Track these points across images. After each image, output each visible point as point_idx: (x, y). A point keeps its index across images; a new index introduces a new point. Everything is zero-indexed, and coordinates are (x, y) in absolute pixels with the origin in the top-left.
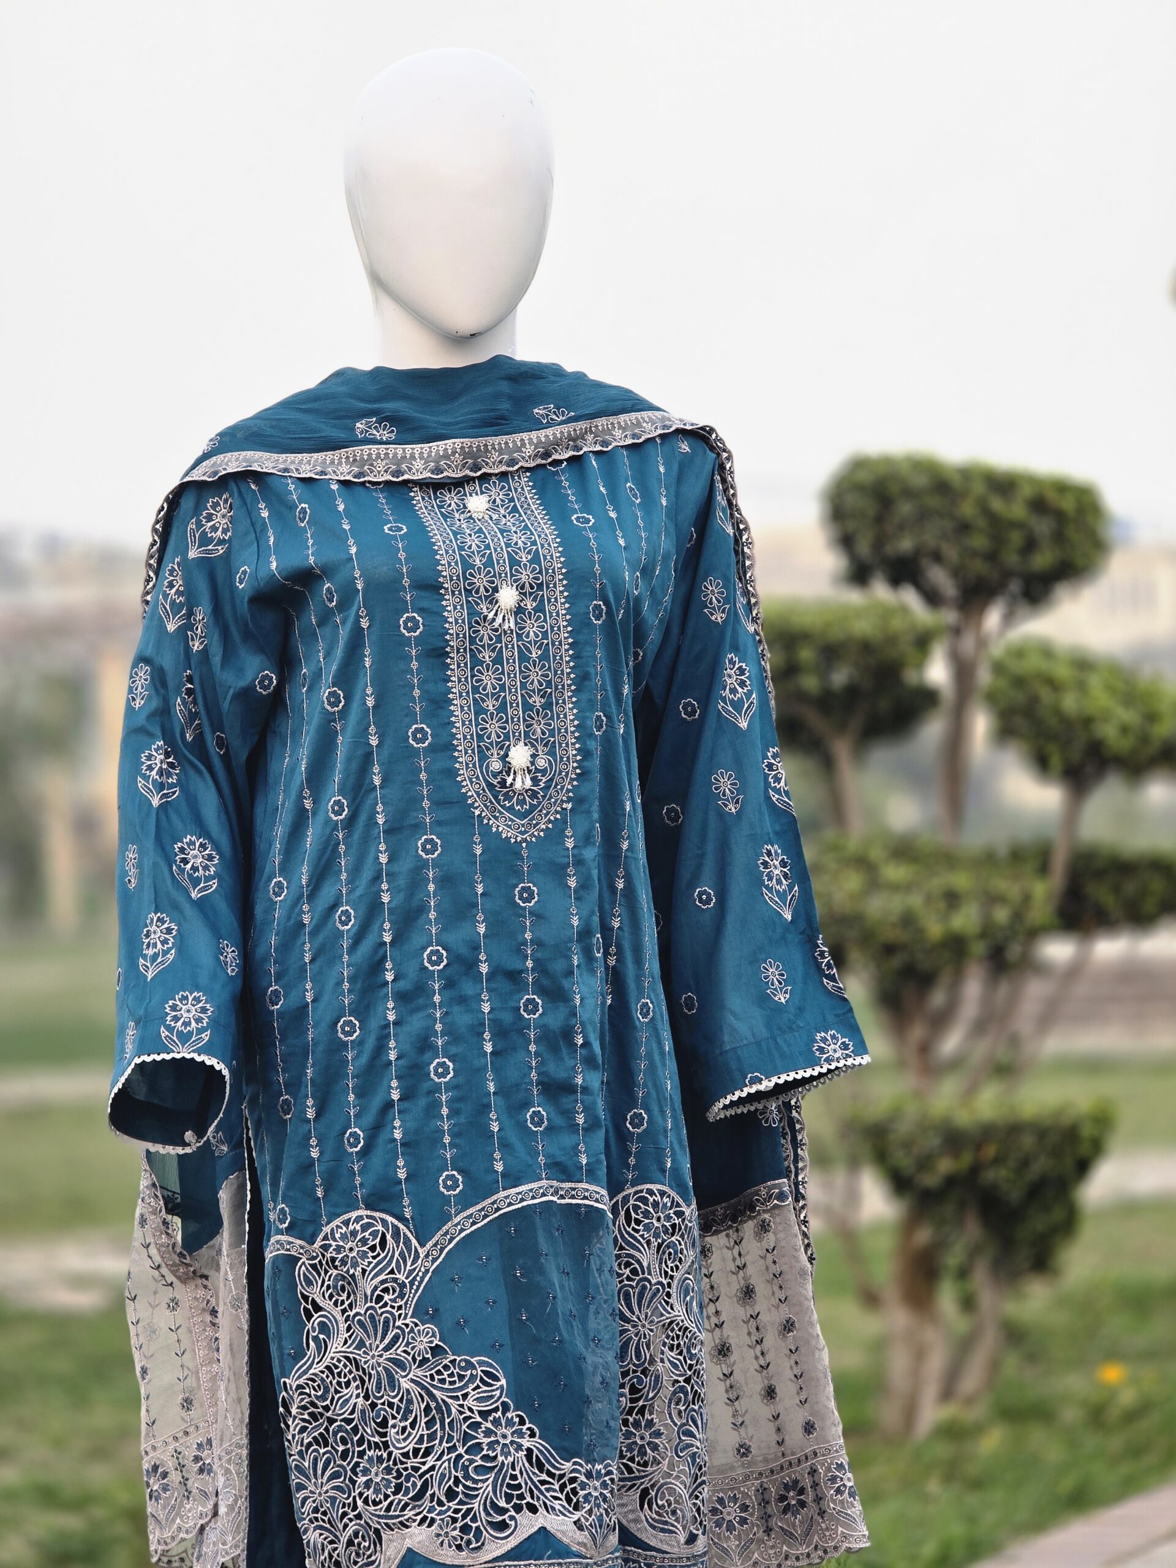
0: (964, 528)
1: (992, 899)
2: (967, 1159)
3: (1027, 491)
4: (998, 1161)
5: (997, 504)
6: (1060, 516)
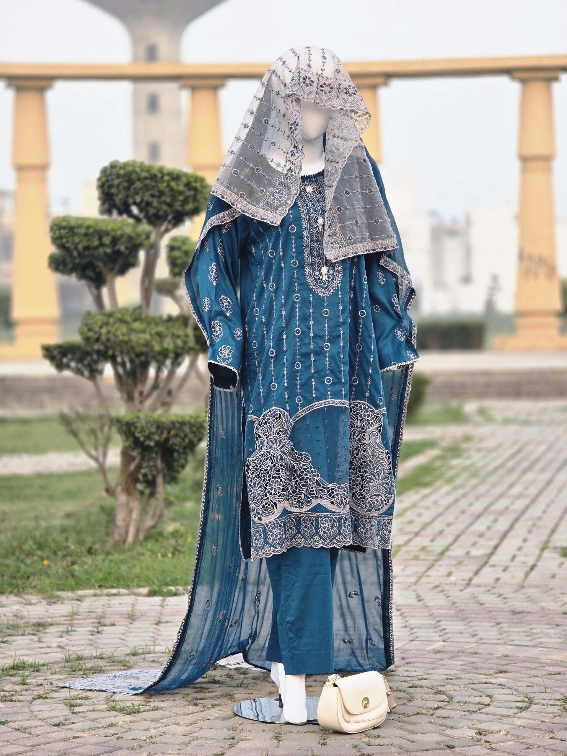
0: (162, 194)
2: (164, 436)
3: (184, 180)
4: (176, 436)
5: (173, 184)
6: (195, 189)
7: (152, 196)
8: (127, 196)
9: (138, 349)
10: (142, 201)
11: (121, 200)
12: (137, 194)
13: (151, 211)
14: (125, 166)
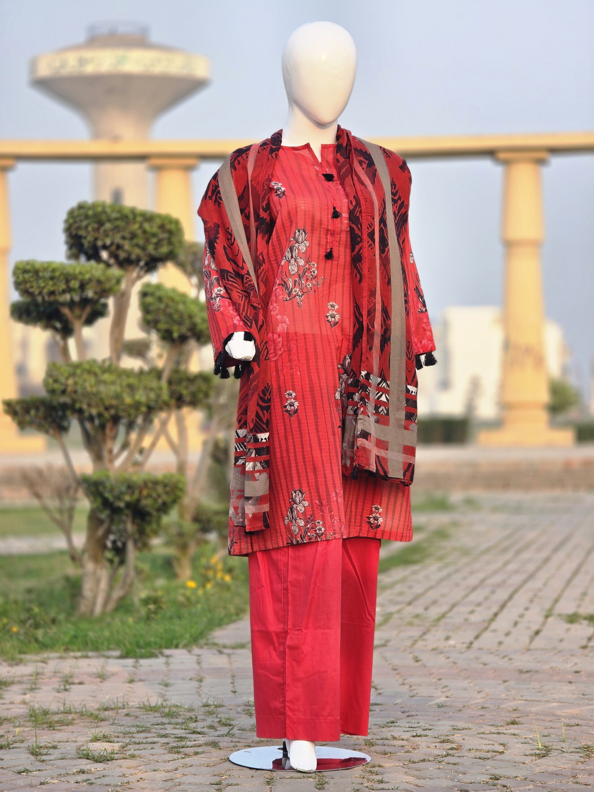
0: (133, 236)
1: (148, 389)
2: (136, 496)
3: (158, 222)
4: (149, 496)
5: (147, 226)
6: (170, 232)
7: (124, 238)
8: (96, 239)
9: (107, 402)
10: (112, 244)
11: (89, 242)
12: (107, 236)
13: (122, 255)
14: (94, 206)
